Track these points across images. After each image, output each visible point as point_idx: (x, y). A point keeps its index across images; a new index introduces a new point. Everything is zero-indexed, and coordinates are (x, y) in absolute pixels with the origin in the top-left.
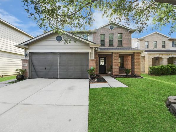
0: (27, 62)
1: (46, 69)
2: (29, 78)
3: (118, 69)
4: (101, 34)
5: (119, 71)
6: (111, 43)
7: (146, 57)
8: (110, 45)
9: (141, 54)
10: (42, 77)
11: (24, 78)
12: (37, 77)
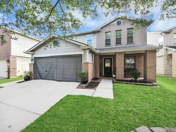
0: (33, 65)
1: (46, 71)
2: (35, 79)
3: (123, 72)
4: (106, 33)
5: (124, 74)
6: (118, 41)
7: (174, 56)
8: (117, 43)
9: (156, 52)
10: (44, 78)
11: (30, 79)
12: (40, 78)
